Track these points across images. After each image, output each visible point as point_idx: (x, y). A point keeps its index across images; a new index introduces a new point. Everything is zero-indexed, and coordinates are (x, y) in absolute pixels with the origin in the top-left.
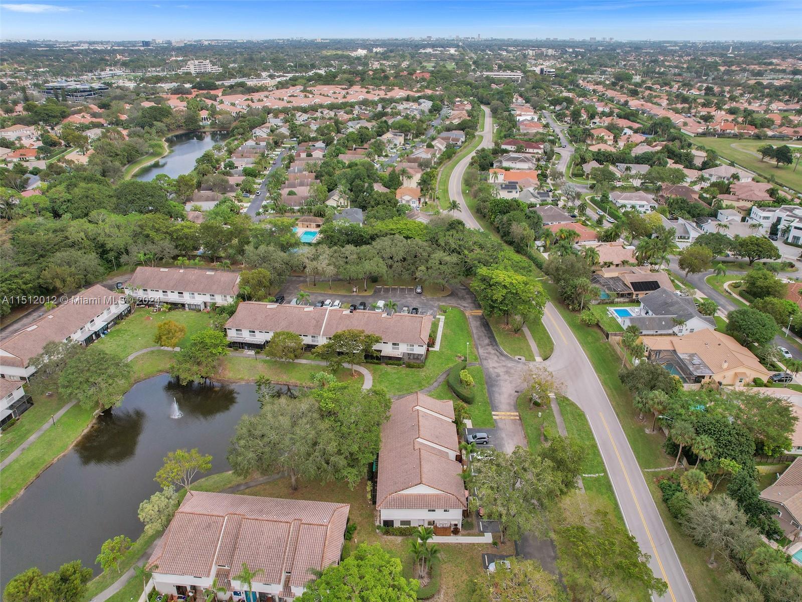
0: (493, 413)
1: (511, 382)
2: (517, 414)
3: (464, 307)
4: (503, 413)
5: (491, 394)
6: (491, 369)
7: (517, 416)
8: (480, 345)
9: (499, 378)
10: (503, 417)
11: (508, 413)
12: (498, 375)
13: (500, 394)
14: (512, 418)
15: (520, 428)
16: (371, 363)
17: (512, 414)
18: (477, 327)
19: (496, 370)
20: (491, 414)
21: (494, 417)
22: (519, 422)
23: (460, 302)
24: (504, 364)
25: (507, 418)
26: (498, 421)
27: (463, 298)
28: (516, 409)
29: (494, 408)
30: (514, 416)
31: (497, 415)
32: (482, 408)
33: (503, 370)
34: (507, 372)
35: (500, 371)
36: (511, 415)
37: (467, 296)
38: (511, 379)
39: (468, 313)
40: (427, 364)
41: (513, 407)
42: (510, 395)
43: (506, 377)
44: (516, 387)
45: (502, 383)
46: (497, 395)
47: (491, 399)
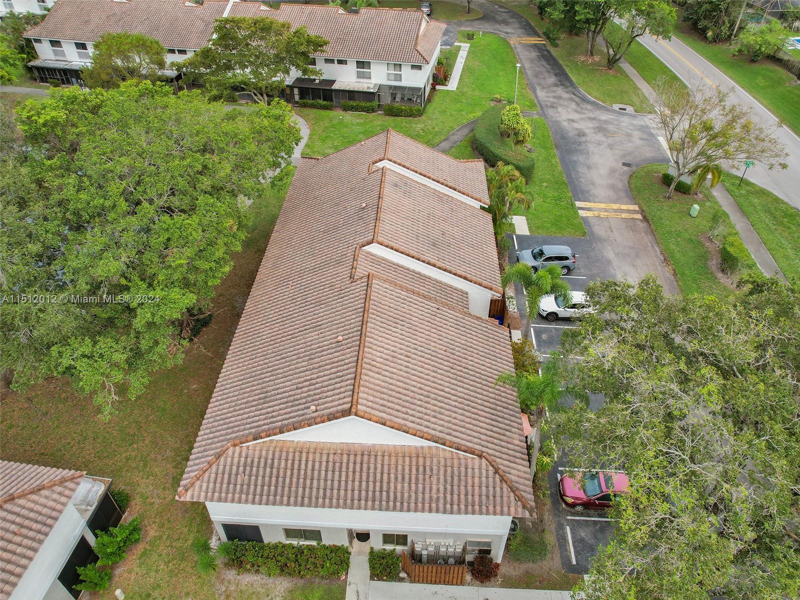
0: (578, 204)
1: (611, 147)
2: (636, 208)
3: (507, 33)
4: (602, 206)
5: (569, 167)
6: (565, 124)
7: (635, 212)
8: (539, 84)
9: (583, 139)
10: (603, 214)
11: (615, 206)
12: (581, 134)
13: (589, 168)
14: (624, 215)
15: (647, 239)
16: (313, 106)
17: (624, 207)
18: (532, 60)
19: (576, 125)
20: (573, 205)
21: (582, 213)
22: (643, 225)
23: (498, 26)
24: (591, 115)
25: (612, 215)
26: (592, 221)
27: (505, 22)
28: (633, 200)
29: (580, 193)
30: (629, 211)
31: (587, 210)
32: (551, 194)
33: (590, 124)
34: (600, 129)
35: (586, 126)
36: (622, 211)
37: (511, 20)
38: (610, 140)
39: (513, 41)
40: (430, 109)
41: (623, 195)
42: (613, 171)
43: (600, 137)
44: (624, 156)
45: (592, 148)
46: (582, 170)
47: (569, 176)
